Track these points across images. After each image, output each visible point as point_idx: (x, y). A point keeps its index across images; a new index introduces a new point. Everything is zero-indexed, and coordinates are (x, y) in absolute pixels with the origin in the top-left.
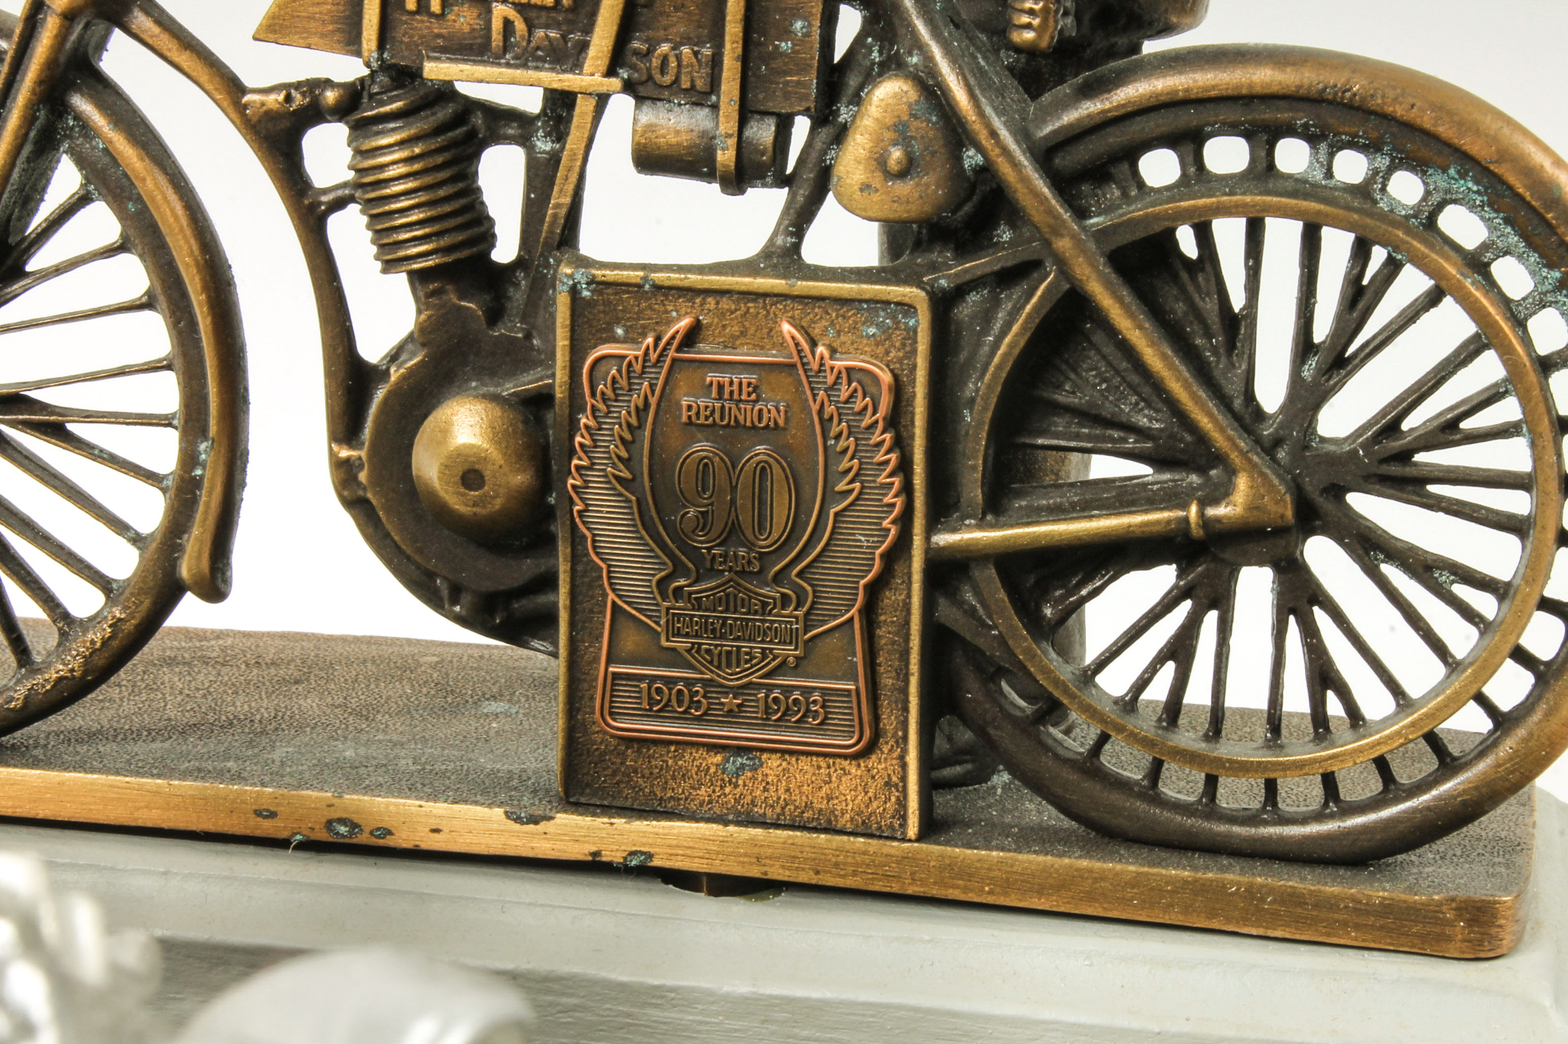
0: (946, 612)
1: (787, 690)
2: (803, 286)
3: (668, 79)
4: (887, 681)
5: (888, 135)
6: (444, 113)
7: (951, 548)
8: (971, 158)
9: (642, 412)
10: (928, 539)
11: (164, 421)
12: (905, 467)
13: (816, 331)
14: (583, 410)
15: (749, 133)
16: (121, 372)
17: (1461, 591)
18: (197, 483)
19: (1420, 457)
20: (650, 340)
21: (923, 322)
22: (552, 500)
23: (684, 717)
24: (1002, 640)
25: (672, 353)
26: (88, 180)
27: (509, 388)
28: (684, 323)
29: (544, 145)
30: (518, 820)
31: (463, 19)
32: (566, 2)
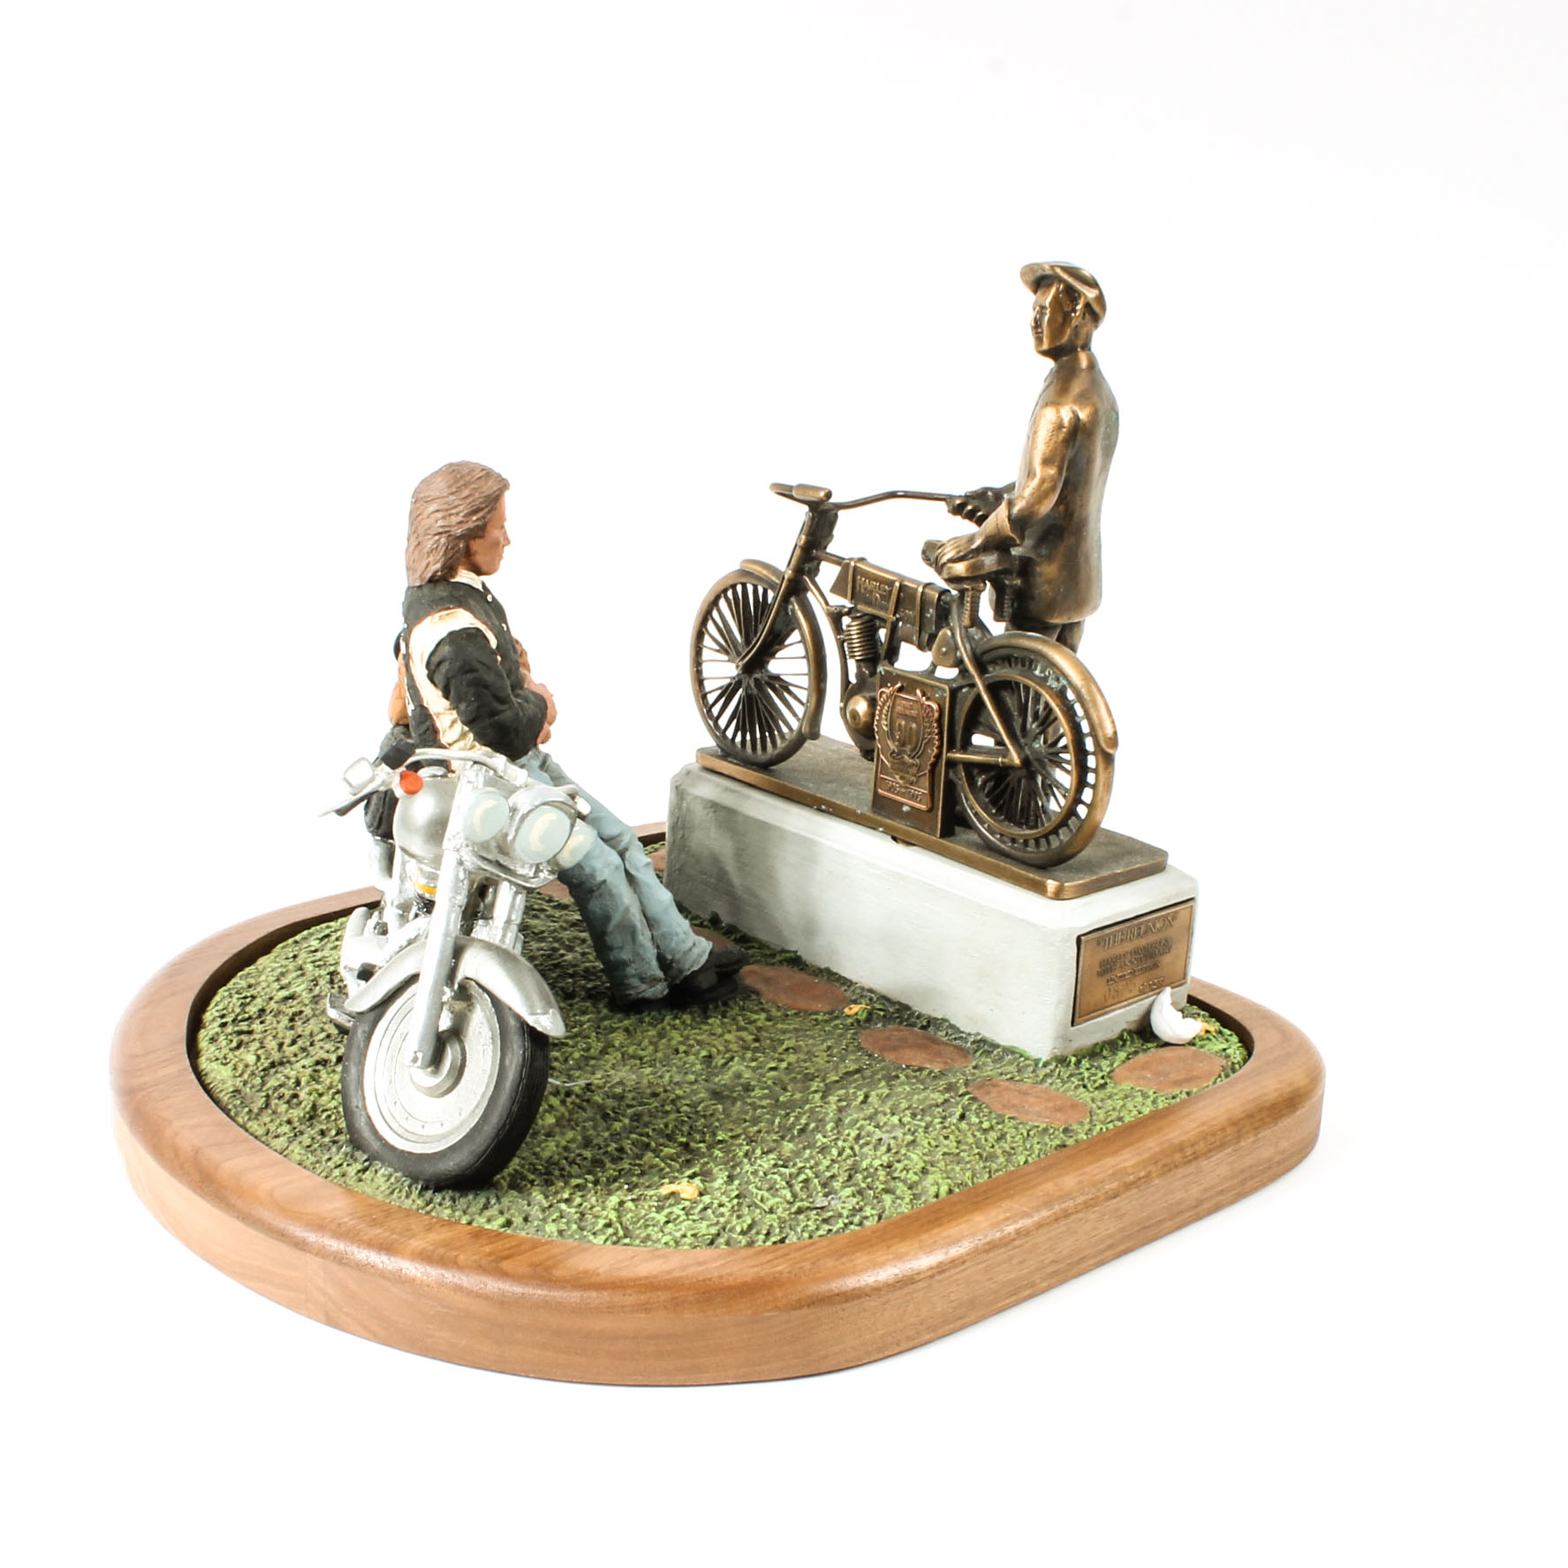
0: (951, 775)
2: (928, 681)
3: (906, 619)
4: (935, 792)
5: (943, 643)
6: (866, 618)
7: (951, 757)
8: (959, 654)
9: (889, 707)
10: (946, 754)
11: (808, 690)
15: (922, 635)
16: (799, 674)
20: (891, 688)
21: (947, 695)
23: (893, 792)
25: (895, 693)
27: (867, 695)
28: (899, 685)
31: (868, 595)
32: (887, 595)
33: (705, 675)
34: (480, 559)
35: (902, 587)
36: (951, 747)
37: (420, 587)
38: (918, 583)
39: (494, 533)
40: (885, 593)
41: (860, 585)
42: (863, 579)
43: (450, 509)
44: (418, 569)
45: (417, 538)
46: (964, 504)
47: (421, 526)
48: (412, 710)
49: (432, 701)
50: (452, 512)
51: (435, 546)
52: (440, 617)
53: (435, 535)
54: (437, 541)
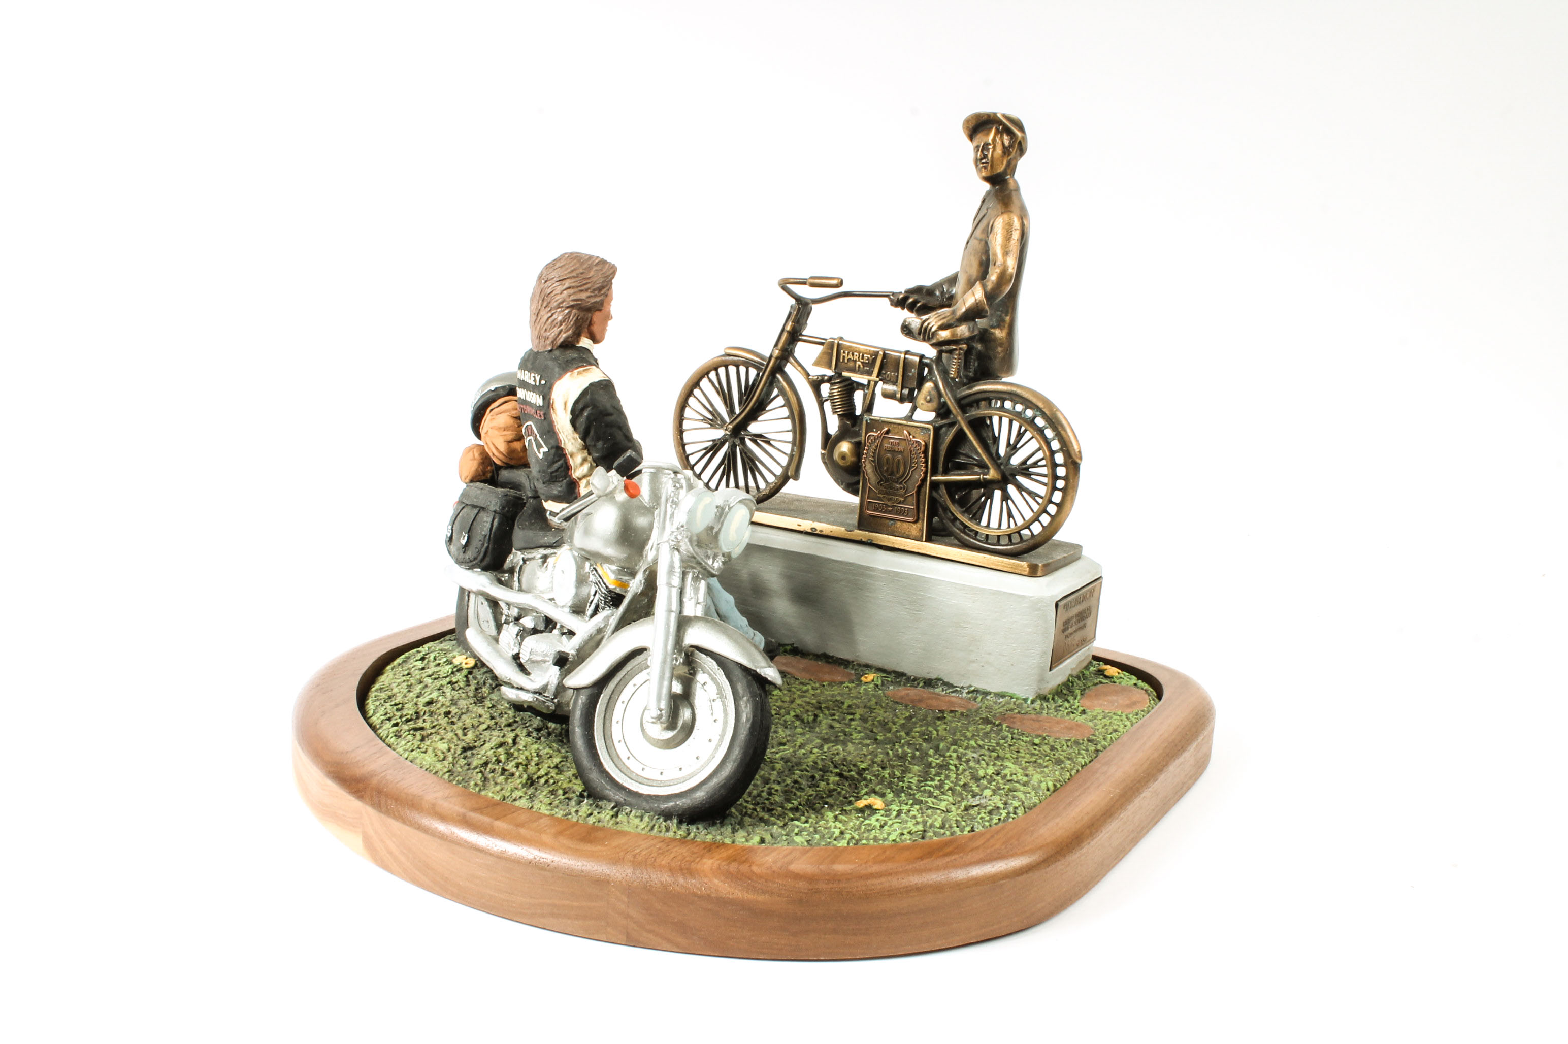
0: (935, 494)
1: (902, 507)
2: (910, 423)
3: (888, 379)
4: (921, 507)
5: (927, 394)
6: (847, 383)
7: (935, 480)
8: (943, 400)
9: (877, 447)
10: (930, 478)
11: (789, 442)
12: (926, 462)
13: (911, 433)
14: (866, 446)
15: (903, 391)
16: (782, 432)
17: (1037, 498)
18: (794, 456)
19: (1030, 470)
20: (879, 432)
21: (932, 433)
22: (859, 464)
23: (881, 512)
24: (945, 501)
25: (883, 435)
26: (779, 392)
27: (853, 440)
28: (886, 429)
29: (866, 391)
30: (847, 531)
31: (851, 364)
32: (870, 362)
33: (686, 440)
34: (595, 328)
35: (885, 355)
36: (935, 472)
37: (551, 351)
38: (900, 352)
39: (605, 309)
40: (867, 361)
41: (844, 357)
42: (847, 352)
43: (581, 286)
44: (550, 336)
45: (550, 311)
46: (905, 299)
47: (554, 301)
48: (544, 453)
49: (569, 442)
50: (582, 288)
51: (567, 317)
52: (578, 372)
53: (568, 308)
54: (569, 313)
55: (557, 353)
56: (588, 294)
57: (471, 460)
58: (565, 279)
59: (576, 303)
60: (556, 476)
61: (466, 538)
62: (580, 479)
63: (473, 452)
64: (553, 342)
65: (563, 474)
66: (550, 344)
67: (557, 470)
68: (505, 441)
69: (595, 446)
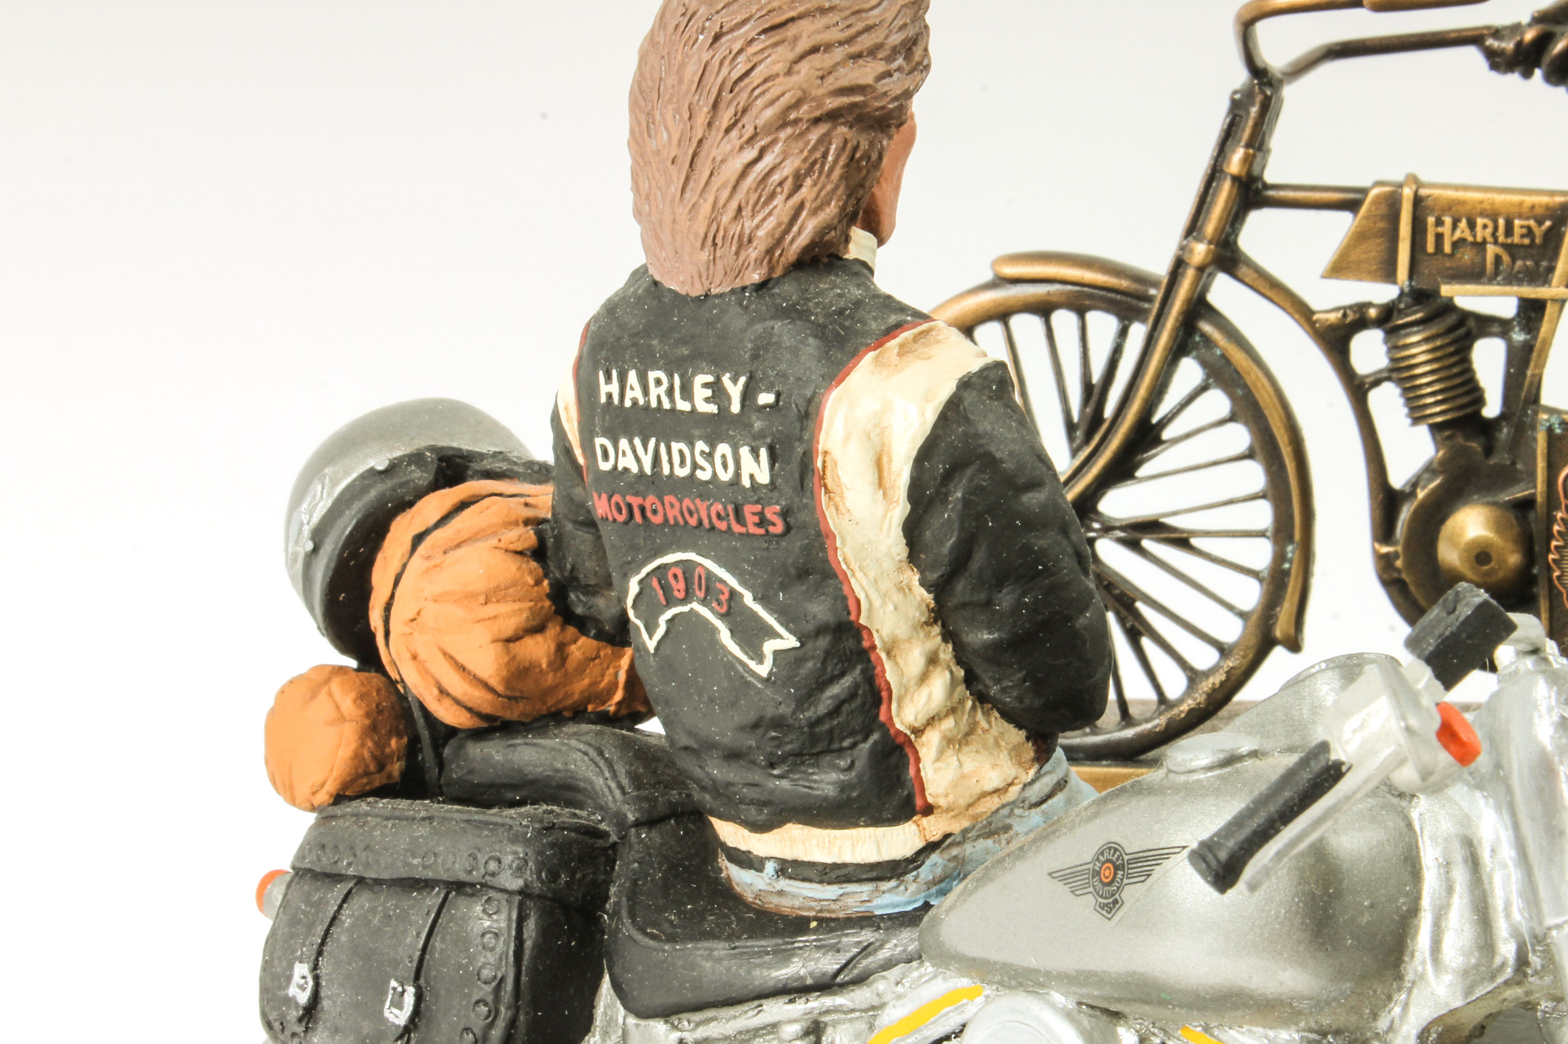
11: (1261, 534)
14: (1558, 507)
16: (1231, 502)
18: (1287, 573)
22: (1535, 571)
26: (1208, 376)
27: (1506, 497)
29: (1519, 337)
31: (1467, 256)
32: (1538, 241)
37: (762, 287)
40: (1526, 241)
41: (1439, 237)
42: (1448, 220)
43: (850, 41)
44: (761, 233)
45: (751, 140)
46: (1544, 41)
47: (760, 102)
48: (776, 653)
49: (884, 604)
50: (854, 49)
51: (818, 155)
52: (902, 346)
53: (817, 121)
54: (824, 140)
55: (789, 290)
56: (880, 67)
57: (332, 723)
58: (792, 20)
59: (845, 100)
60: (831, 731)
61: (409, 1000)
62: (918, 732)
63: (330, 695)
64: (770, 252)
65: (856, 723)
66: (759, 262)
67: (835, 712)
68: (494, 641)
69: (988, 604)
